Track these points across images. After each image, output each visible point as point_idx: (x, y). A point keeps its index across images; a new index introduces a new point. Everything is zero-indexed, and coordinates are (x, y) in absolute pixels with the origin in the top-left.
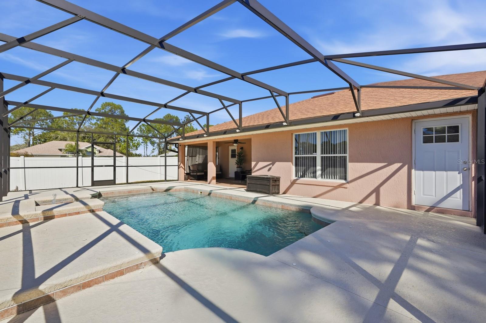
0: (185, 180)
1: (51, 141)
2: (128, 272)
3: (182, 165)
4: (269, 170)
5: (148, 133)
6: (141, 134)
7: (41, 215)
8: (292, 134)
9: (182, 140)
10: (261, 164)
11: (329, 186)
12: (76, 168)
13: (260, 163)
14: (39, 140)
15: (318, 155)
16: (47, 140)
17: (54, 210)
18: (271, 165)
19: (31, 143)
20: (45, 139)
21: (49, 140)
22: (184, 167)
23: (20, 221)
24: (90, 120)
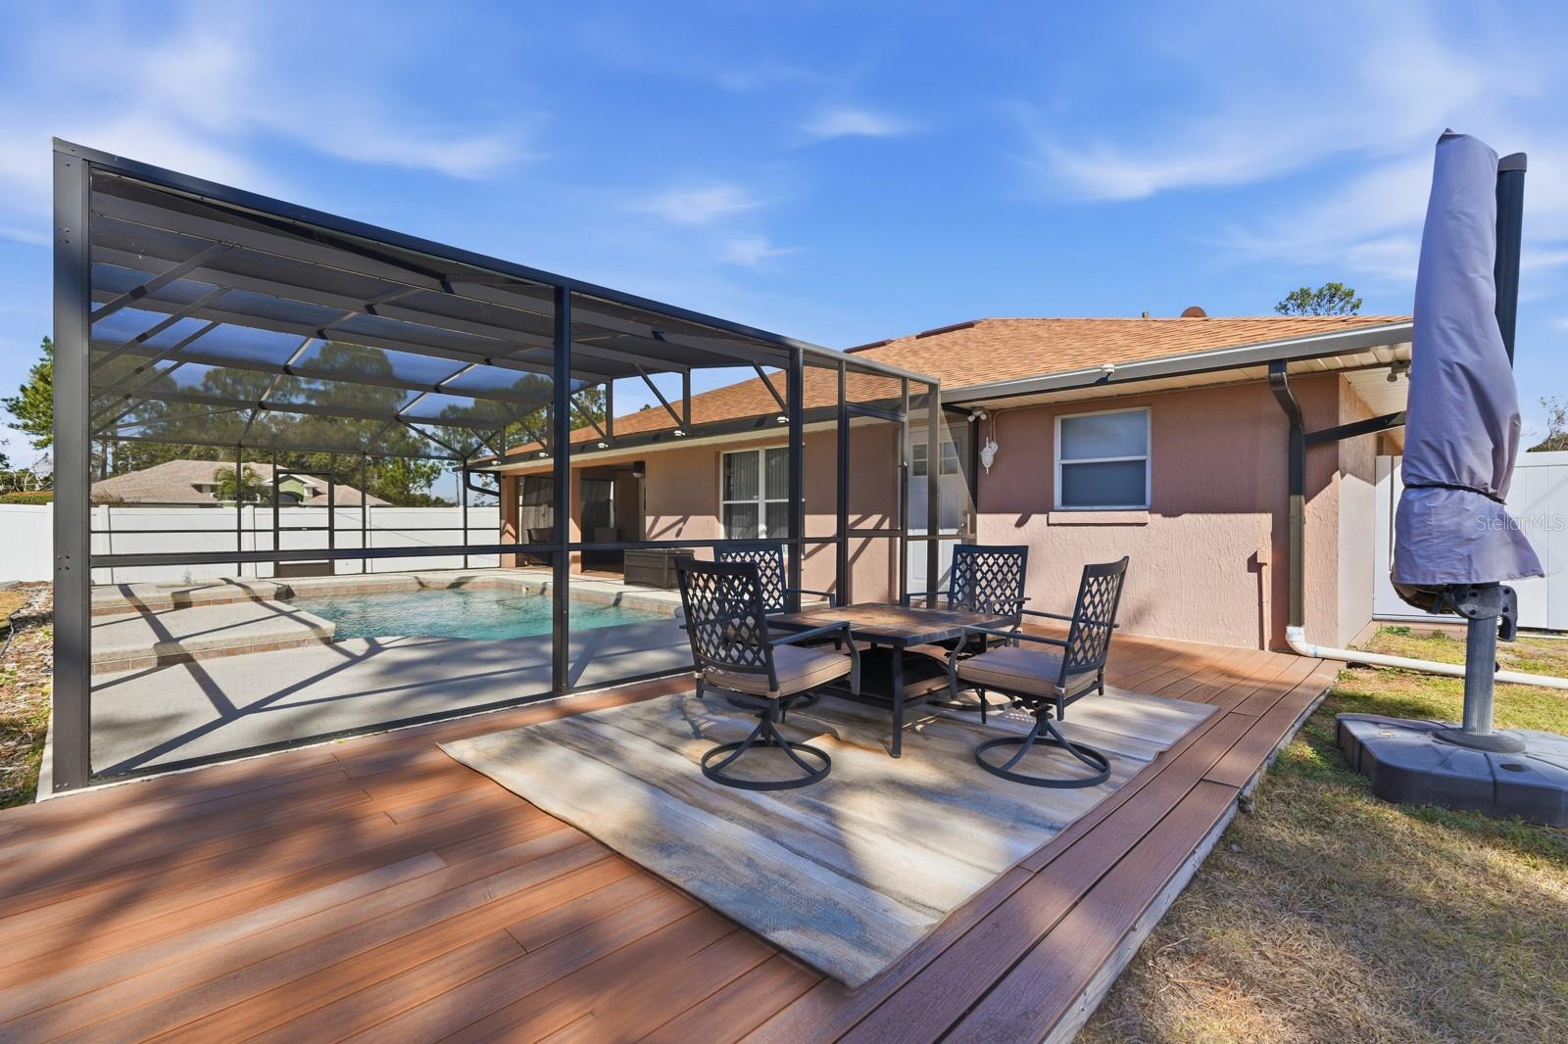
0: (517, 566)
1: (170, 460)
2: (285, 648)
3: (509, 527)
4: (678, 534)
5: (468, 433)
6: (447, 438)
7: (170, 599)
8: (718, 454)
9: (498, 465)
10: (664, 522)
12: (236, 533)
13: (660, 519)
14: (134, 458)
15: (761, 501)
16: (157, 457)
17: (191, 592)
19: (109, 469)
20: (153, 455)
21: (163, 457)
22: (514, 533)
23: (136, 607)
24: (288, 397)
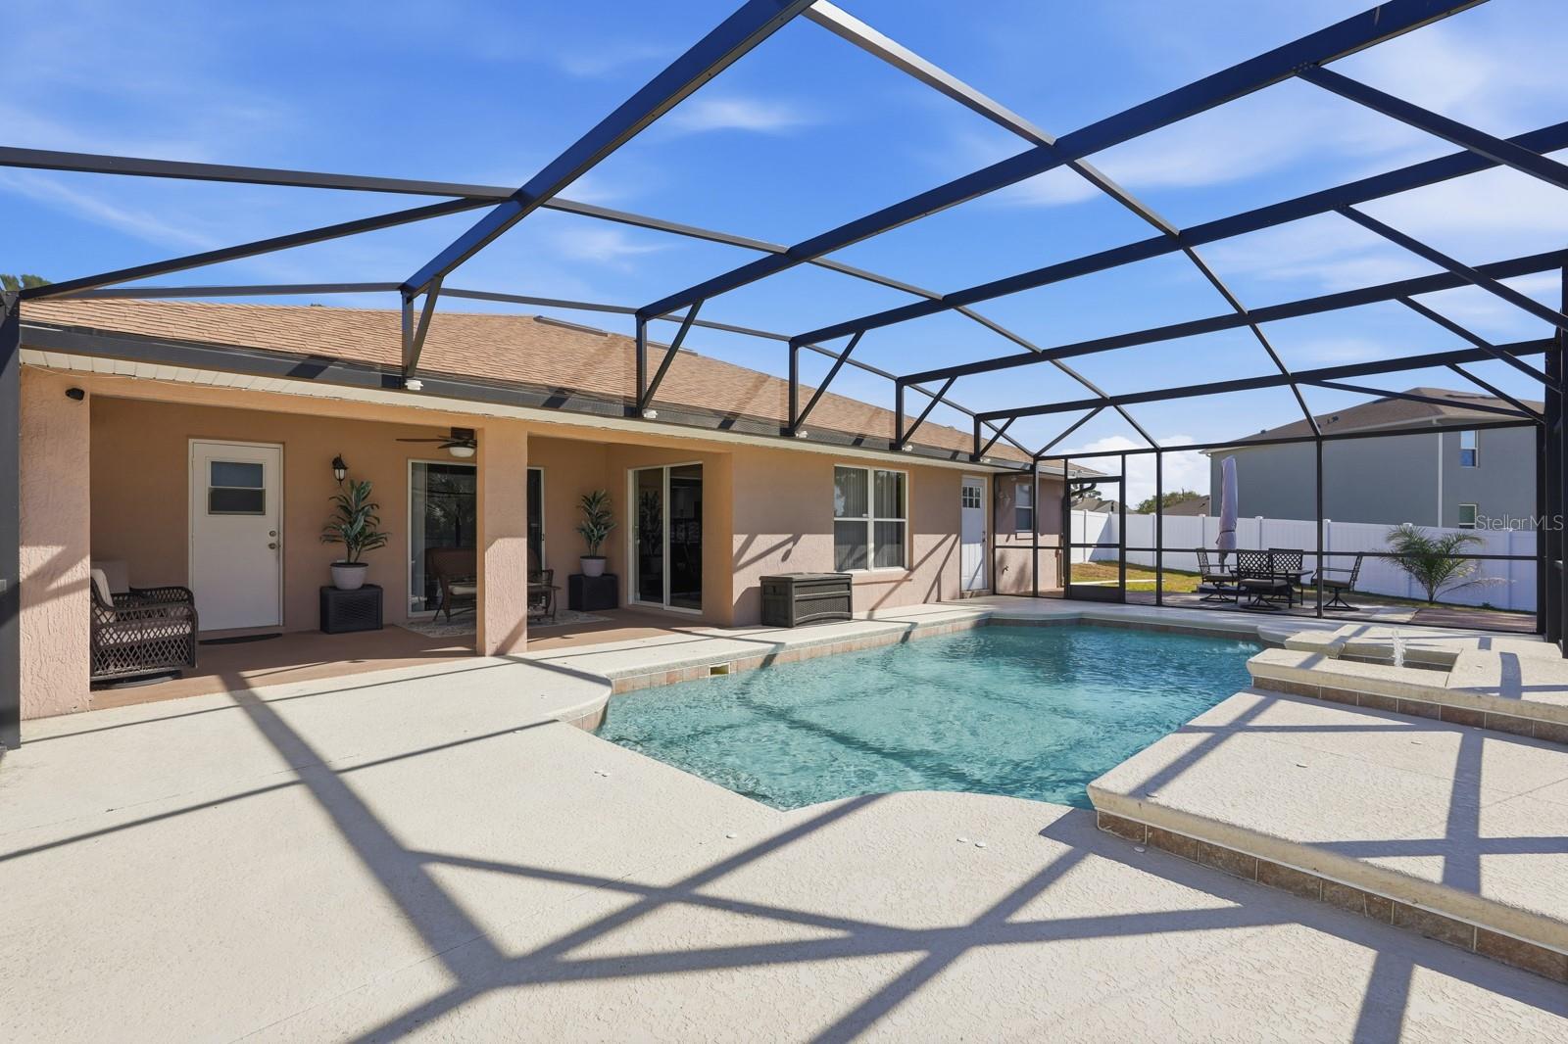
4: (785, 558)
10: (763, 542)
11: (891, 582)
13: (760, 537)
15: (871, 519)
18: (791, 544)
